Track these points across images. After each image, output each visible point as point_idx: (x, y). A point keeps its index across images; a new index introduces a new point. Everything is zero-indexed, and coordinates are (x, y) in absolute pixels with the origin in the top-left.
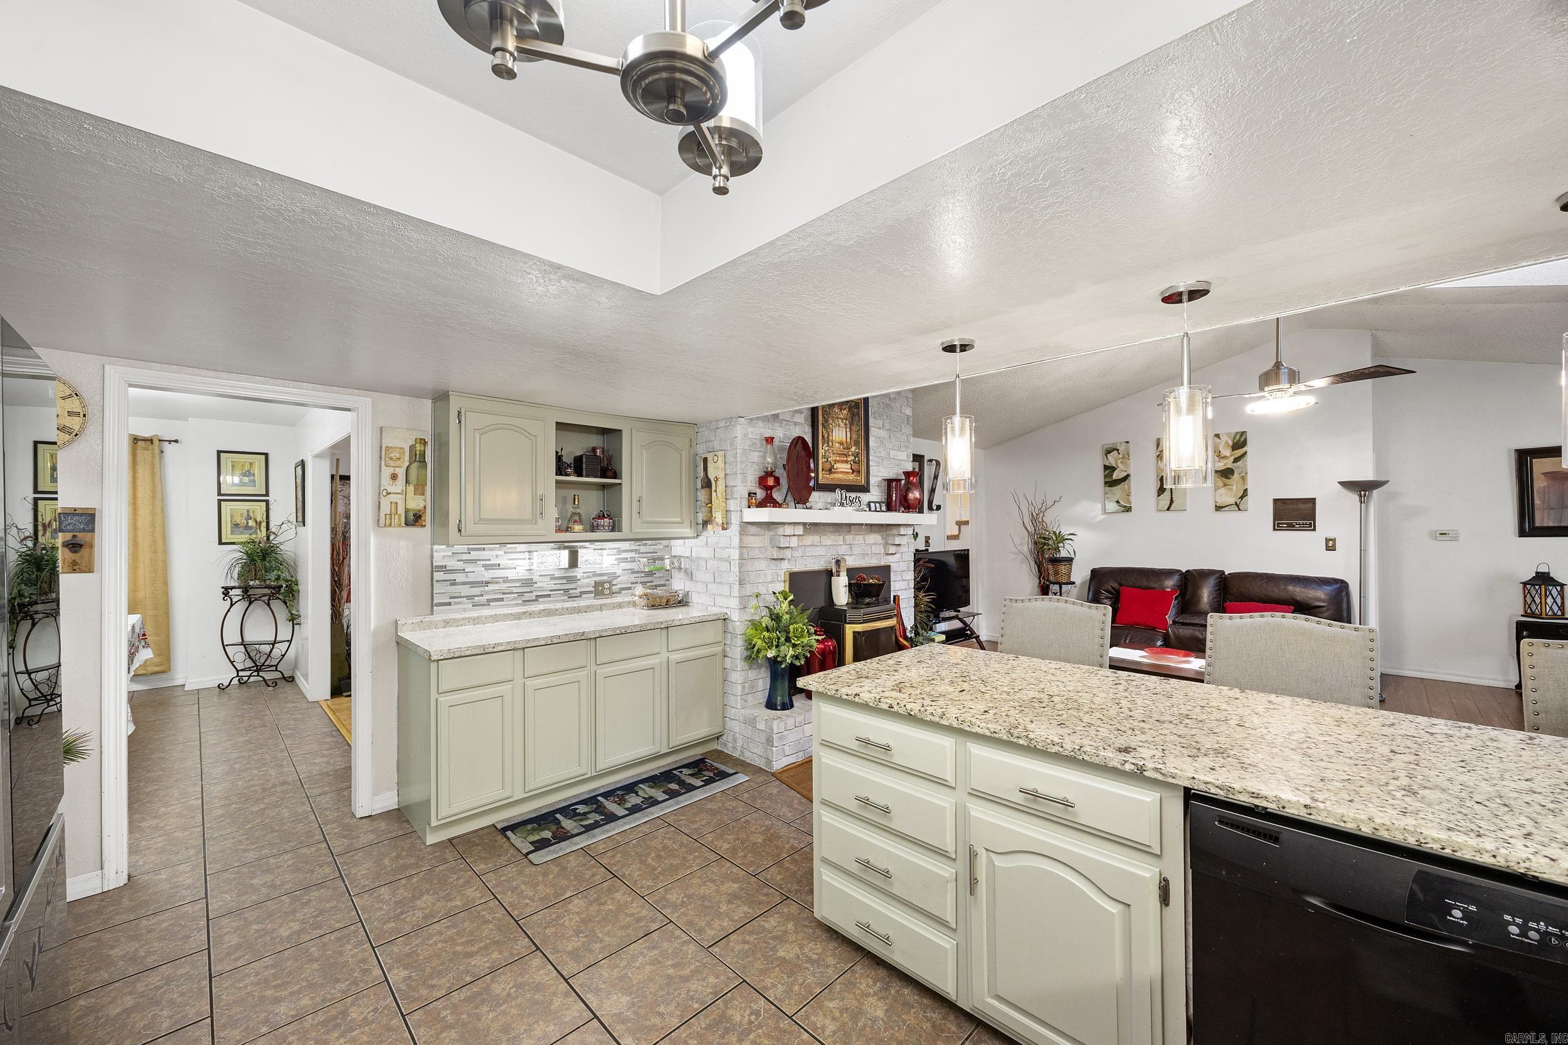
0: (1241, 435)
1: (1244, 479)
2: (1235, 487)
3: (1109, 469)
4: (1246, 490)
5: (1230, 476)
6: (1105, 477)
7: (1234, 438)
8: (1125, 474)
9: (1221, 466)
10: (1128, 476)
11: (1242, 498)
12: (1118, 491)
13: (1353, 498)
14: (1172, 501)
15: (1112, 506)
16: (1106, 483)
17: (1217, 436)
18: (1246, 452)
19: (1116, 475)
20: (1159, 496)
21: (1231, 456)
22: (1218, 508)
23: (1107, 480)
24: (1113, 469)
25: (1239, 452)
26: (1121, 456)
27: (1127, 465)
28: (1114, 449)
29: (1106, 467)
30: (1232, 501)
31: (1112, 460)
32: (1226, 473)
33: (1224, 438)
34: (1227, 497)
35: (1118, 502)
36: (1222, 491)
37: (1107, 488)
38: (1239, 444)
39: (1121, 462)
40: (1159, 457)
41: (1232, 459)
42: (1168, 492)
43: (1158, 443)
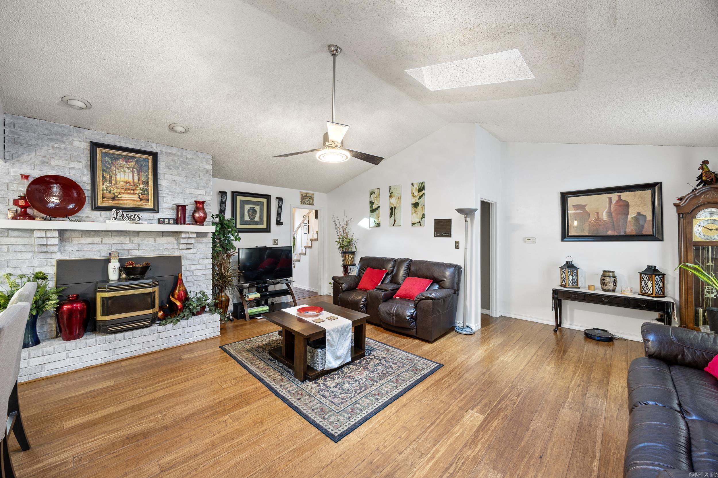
0: (422, 184)
1: (423, 208)
2: (419, 213)
4: (424, 214)
5: (417, 207)
6: (370, 207)
7: (419, 185)
9: (414, 201)
10: (379, 207)
11: (422, 219)
12: (375, 215)
14: (395, 221)
15: (372, 223)
16: (370, 211)
17: (412, 184)
18: (424, 194)
19: (375, 207)
20: (390, 218)
21: (418, 195)
22: (413, 224)
23: (371, 209)
24: (373, 203)
25: (421, 193)
26: (376, 196)
27: (378, 201)
28: (374, 193)
29: (370, 202)
30: (418, 220)
31: (373, 198)
32: (416, 205)
33: (415, 185)
34: (416, 218)
35: (375, 221)
36: (414, 215)
37: (372, 214)
38: (421, 189)
39: (376, 199)
40: (390, 196)
41: (418, 197)
42: (393, 216)
43: (390, 189)
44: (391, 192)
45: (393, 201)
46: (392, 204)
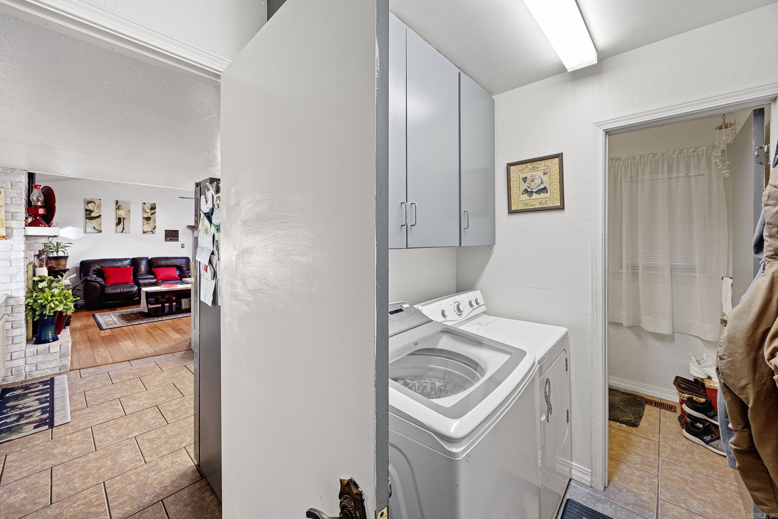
0: (154, 205)
1: (155, 221)
2: (151, 224)
3: (88, 212)
4: (155, 226)
6: (86, 215)
7: (151, 205)
8: (99, 215)
9: (146, 215)
11: (154, 229)
12: (94, 223)
13: (190, 231)
14: (124, 229)
16: (86, 218)
17: (145, 203)
18: (155, 211)
19: (93, 215)
20: (117, 226)
22: (144, 232)
24: (92, 211)
25: (153, 211)
26: (96, 206)
28: (92, 202)
29: (87, 210)
30: (150, 230)
31: (90, 206)
32: (148, 219)
33: (147, 205)
34: (148, 228)
35: (94, 228)
36: (146, 226)
37: (87, 221)
38: (153, 208)
39: (96, 209)
40: (118, 208)
41: (150, 213)
42: (121, 225)
43: (117, 202)
44: (118, 205)
45: (122, 213)
46: (120, 215)
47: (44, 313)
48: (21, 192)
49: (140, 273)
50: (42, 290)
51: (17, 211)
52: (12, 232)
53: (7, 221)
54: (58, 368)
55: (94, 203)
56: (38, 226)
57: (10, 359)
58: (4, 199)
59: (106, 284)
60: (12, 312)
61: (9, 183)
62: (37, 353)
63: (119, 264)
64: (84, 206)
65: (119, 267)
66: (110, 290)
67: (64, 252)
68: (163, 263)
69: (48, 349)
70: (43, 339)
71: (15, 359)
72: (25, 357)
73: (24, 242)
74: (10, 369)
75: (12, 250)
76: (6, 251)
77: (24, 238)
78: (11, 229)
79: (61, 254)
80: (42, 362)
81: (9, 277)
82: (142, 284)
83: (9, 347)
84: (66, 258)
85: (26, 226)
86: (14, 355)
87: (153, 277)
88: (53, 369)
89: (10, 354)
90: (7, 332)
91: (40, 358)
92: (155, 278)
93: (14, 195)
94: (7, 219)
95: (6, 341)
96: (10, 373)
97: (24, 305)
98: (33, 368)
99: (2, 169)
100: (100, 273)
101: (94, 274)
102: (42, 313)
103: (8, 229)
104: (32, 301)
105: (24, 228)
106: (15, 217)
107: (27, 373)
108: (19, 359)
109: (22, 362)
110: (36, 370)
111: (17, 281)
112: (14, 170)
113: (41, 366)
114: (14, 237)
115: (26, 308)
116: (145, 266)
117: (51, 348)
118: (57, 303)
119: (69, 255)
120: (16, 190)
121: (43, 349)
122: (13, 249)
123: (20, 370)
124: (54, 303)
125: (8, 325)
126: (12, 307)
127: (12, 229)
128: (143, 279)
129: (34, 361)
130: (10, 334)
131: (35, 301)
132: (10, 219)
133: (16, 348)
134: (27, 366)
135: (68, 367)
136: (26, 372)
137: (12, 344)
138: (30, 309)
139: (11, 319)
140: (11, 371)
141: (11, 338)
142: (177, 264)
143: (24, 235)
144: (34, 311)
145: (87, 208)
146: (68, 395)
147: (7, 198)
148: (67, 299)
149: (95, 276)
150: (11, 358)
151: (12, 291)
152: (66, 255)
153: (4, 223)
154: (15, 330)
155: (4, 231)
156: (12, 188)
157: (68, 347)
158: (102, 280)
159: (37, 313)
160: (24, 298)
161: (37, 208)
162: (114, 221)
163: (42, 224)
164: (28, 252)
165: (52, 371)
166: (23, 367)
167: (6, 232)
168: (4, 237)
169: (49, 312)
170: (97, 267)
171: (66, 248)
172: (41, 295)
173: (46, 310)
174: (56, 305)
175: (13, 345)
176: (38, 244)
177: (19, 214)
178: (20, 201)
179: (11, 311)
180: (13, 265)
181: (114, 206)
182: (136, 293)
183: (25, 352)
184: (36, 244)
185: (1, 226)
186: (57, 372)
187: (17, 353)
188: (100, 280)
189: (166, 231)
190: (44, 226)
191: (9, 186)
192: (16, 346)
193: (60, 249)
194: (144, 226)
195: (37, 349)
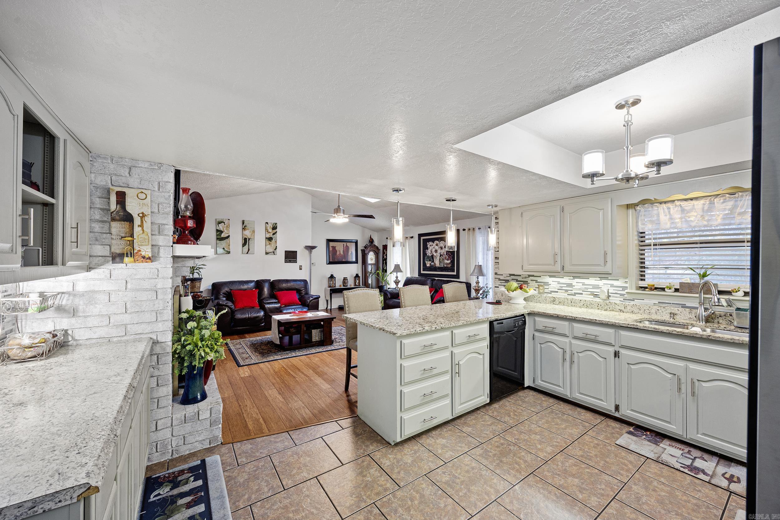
0: (275, 224)
1: (276, 242)
2: (273, 245)
3: (219, 232)
4: (276, 247)
6: (217, 235)
7: (273, 225)
8: (228, 235)
9: (268, 236)
11: (275, 249)
12: (223, 243)
13: (307, 252)
14: (249, 250)
15: (220, 251)
16: (217, 239)
17: (267, 223)
18: (277, 232)
19: (223, 235)
20: (243, 247)
22: (267, 253)
23: (218, 237)
24: (222, 232)
25: (275, 231)
26: (226, 226)
27: (228, 230)
28: (222, 222)
29: (217, 231)
30: (272, 251)
31: (221, 227)
32: (270, 239)
33: (270, 224)
34: (270, 249)
35: (224, 249)
36: (268, 246)
37: (218, 241)
38: (274, 228)
39: (226, 229)
40: (244, 229)
41: (272, 233)
42: (247, 245)
43: (243, 222)
44: (244, 225)
45: (247, 233)
46: (246, 235)
47: (193, 364)
48: (170, 196)
49: (264, 297)
50: (191, 332)
51: (164, 222)
52: (159, 252)
53: (154, 236)
54: (208, 441)
55: (224, 223)
56: (187, 244)
57: (154, 430)
58: (150, 206)
59: (235, 307)
60: (158, 363)
61: (156, 183)
62: (185, 420)
63: (245, 287)
64: (215, 226)
65: (245, 290)
66: (239, 316)
67: (199, 274)
68: (284, 285)
69: (197, 414)
70: (191, 397)
71: (160, 430)
72: (172, 425)
73: (171, 265)
74: (155, 444)
75: (158, 276)
76: (151, 279)
77: (172, 259)
78: (157, 247)
79: (196, 276)
80: (190, 434)
81: (155, 314)
82: (267, 308)
83: (154, 412)
84: (200, 279)
85: (174, 243)
86: (160, 423)
87: (277, 301)
88: (203, 442)
89: (154, 423)
90: (151, 392)
91: (188, 427)
92: (279, 302)
93: (162, 200)
94: (153, 233)
95: (151, 404)
96: (154, 450)
97: (171, 354)
98: (180, 442)
99: (149, 164)
100: (229, 296)
101: (224, 297)
102: (191, 363)
103: (154, 247)
104: (179, 347)
105: (172, 246)
106: (163, 231)
107: (174, 449)
108: (165, 430)
109: (167, 433)
110: (184, 444)
111: (164, 319)
112: (162, 166)
113: (190, 439)
114: (161, 259)
115: (173, 357)
116: (268, 290)
117: (200, 412)
118: (207, 350)
119: (203, 277)
120: (163, 194)
121: (191, 414)
122: (160, 276)
123: (166, 444)
124: (204, 351)
125: (154, 382)
126: (158, 357)
127: (159, 247)
128: (268, 303)
129: (182, 432)
130: (155, 395)
131: (184, 346)
132: (157, 233)
133: (161, 413)
134: (174, 438)
135: (219, 439)
136: (172, 447)
137: (157, 408)
138: (178, 358)
139: (156, 373)
140: (155, 447)
141: (156, 400)
142: (297, 287)
143: (172, 255)
144: (181, 360)
145: (218, 228)
146: (230, 513)
147: (154, 204)
148: (217, 342)
149: (224, 299)
150: (157, 428)
151: (158, 334)
152: (200, 277)
153: (150, 239)
154: (161, 389)
155: (150, 250)
156: (159, 190)
157: (219, 411)
158: (232, 305)
159: (185, 364)
160: (170, 343)
161: (185, 218)
162: (240, 242)
163: (191, 241)
164: (175, 278)
165: (201, 445)
166: (170, 440)
167: (152, 251)
168: (149, 258)
169: (199, 363)
170: (226, 289)
171: (200, 270)
172: (190, 338)
173: (195, 361)
174: (206, 353)
175: (159, 410)
176: (185, 268)
177: (167, 226)
178: (168, 209)
179: (156, 361)
180: (159, 297)
181: (240, 226)
182: (262, 319)
183: (172, 419)
184: (184, 268)
185: (147, 243)
186: (207, 447)
187: (162, 420)
188: (230, 304)
189: (286, 251)
190: (194, 244)
191: (156, 189)
192: (162, 410)
193: (195, 271)
194: (267, 247)
195: (185, 414)
